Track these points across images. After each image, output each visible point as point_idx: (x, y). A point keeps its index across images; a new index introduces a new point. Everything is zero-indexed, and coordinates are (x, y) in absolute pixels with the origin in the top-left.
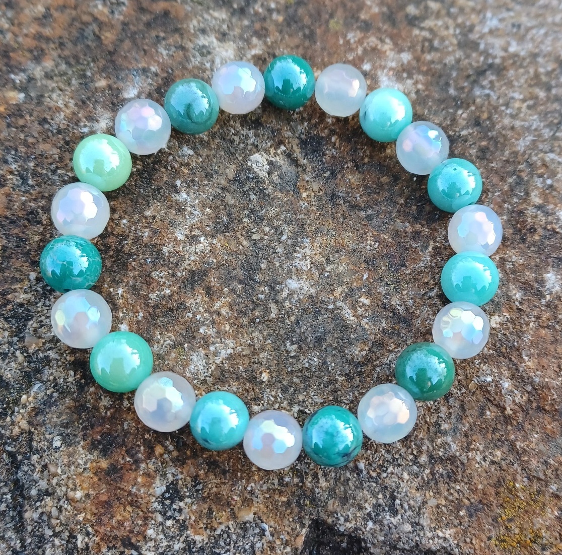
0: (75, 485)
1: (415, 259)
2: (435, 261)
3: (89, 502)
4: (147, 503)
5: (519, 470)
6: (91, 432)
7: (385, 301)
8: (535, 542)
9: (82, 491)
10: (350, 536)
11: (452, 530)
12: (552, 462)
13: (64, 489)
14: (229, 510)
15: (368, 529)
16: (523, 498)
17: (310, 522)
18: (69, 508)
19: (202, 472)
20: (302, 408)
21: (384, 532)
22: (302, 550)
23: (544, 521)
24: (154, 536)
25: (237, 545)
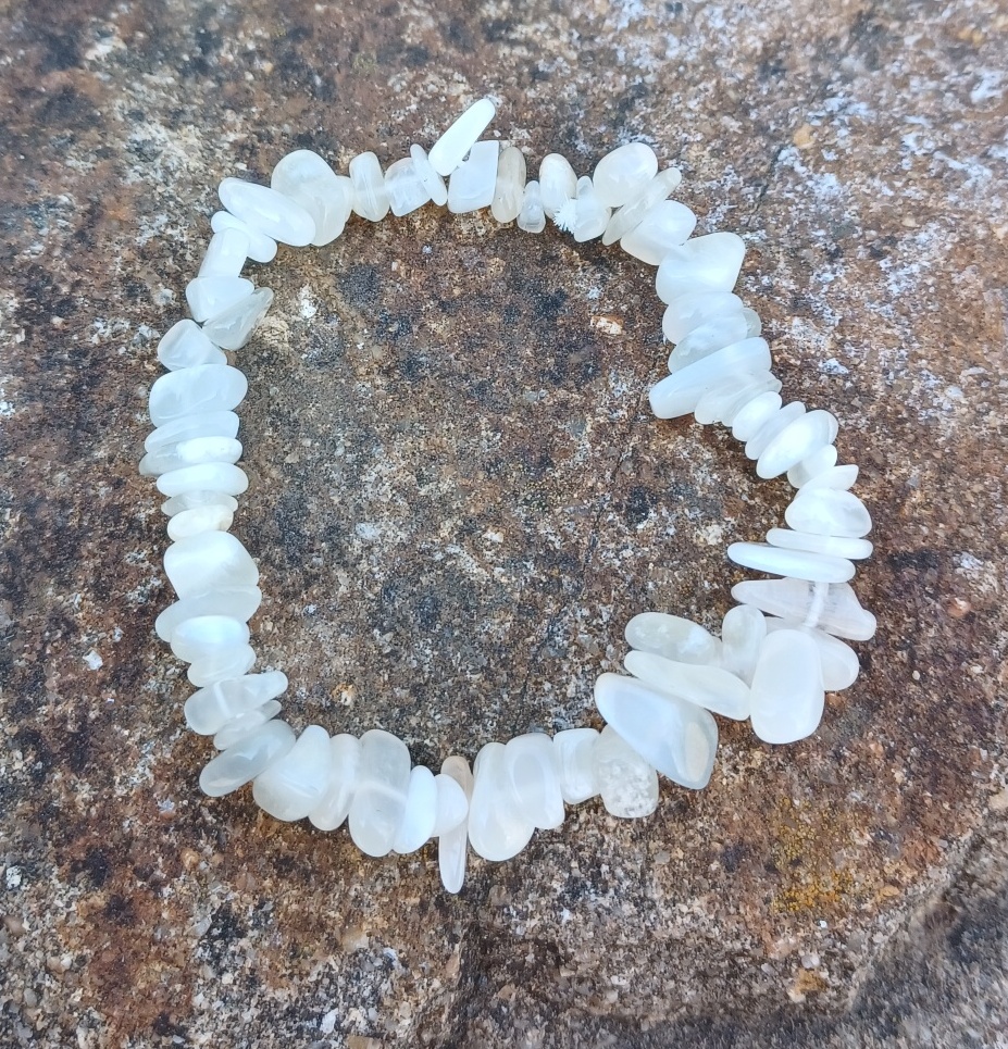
0: (56, 944)
1: (565, 451)
2: (599, 448)
3: (86, 968)
4: (185, 952)
5: (795, 777)
6: (68, 849)
7: (528, 530)
8: (844, 892)
9: (71, 953)
10: (537, 941)
11: (701, 898)
12: (847, 754)
13: (39, 954)
14: (326, 936)
15: (564, 922)
16: (809, 821)
17: (465, 931)
18: (54, 986)
19: (268, 883)
20: (418, 740)
21: (591, 924)
22: (461, 982)
23: (850, 853)
24: (205, 1006)
25: (349, 993)
